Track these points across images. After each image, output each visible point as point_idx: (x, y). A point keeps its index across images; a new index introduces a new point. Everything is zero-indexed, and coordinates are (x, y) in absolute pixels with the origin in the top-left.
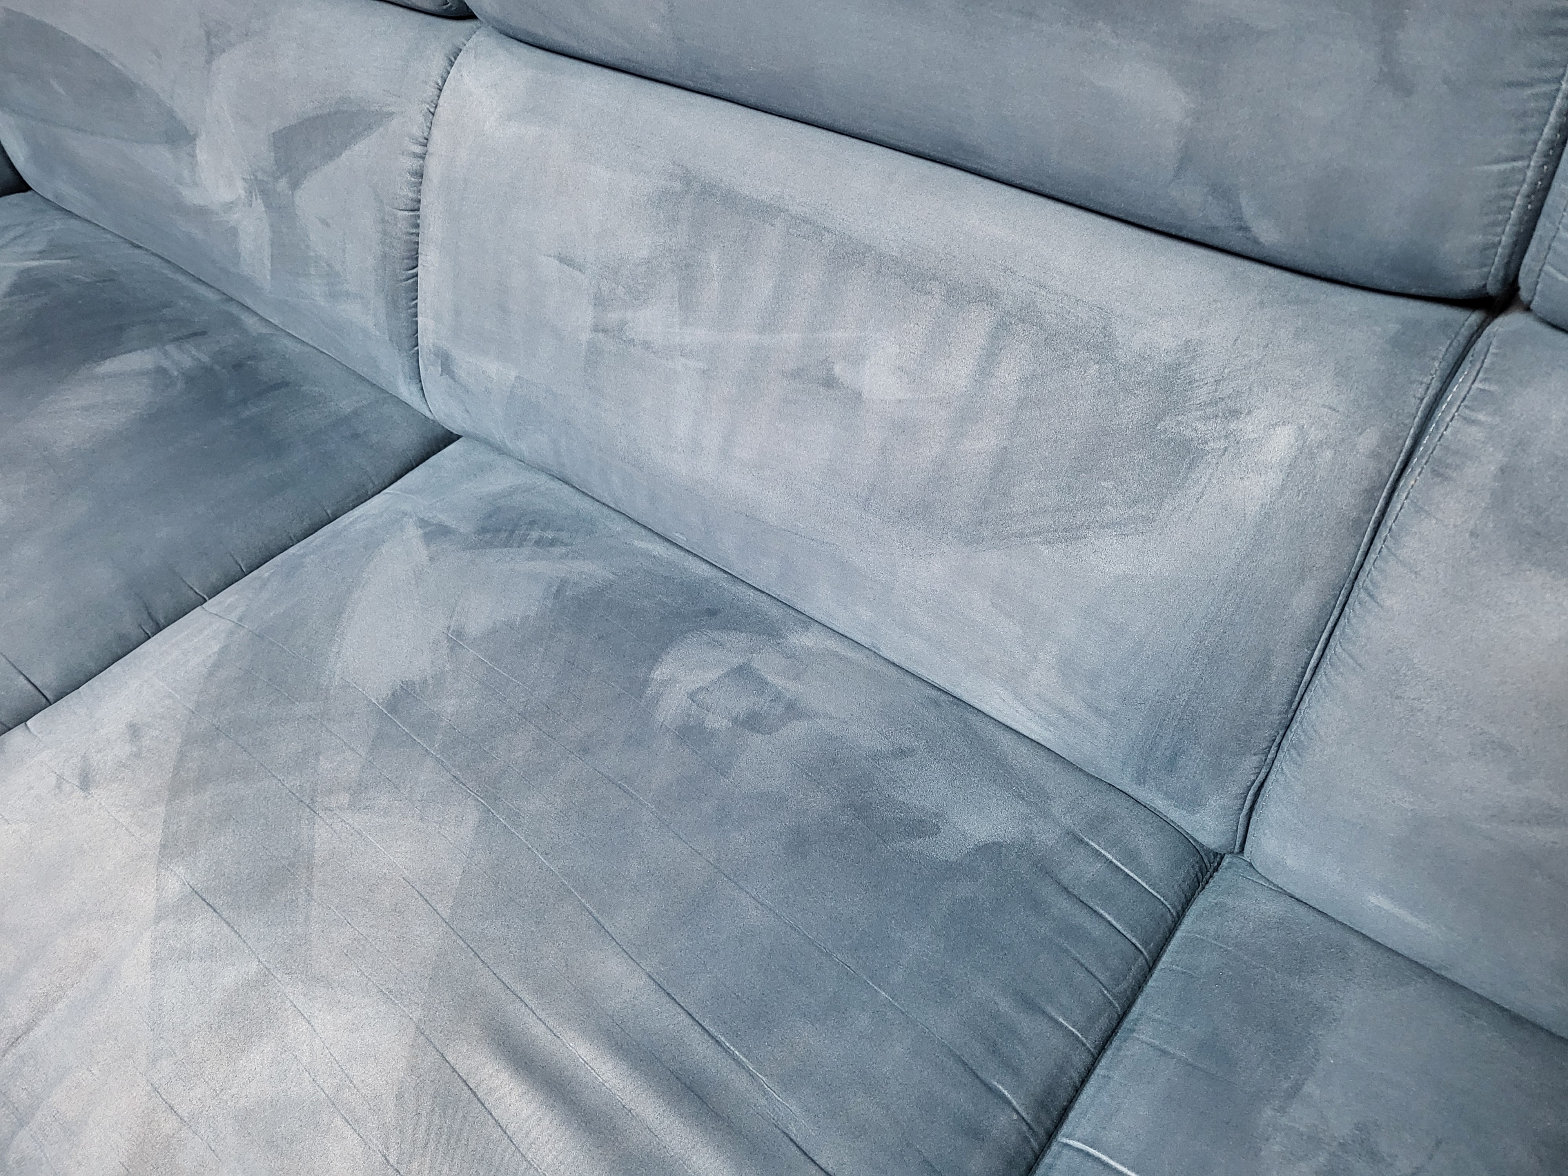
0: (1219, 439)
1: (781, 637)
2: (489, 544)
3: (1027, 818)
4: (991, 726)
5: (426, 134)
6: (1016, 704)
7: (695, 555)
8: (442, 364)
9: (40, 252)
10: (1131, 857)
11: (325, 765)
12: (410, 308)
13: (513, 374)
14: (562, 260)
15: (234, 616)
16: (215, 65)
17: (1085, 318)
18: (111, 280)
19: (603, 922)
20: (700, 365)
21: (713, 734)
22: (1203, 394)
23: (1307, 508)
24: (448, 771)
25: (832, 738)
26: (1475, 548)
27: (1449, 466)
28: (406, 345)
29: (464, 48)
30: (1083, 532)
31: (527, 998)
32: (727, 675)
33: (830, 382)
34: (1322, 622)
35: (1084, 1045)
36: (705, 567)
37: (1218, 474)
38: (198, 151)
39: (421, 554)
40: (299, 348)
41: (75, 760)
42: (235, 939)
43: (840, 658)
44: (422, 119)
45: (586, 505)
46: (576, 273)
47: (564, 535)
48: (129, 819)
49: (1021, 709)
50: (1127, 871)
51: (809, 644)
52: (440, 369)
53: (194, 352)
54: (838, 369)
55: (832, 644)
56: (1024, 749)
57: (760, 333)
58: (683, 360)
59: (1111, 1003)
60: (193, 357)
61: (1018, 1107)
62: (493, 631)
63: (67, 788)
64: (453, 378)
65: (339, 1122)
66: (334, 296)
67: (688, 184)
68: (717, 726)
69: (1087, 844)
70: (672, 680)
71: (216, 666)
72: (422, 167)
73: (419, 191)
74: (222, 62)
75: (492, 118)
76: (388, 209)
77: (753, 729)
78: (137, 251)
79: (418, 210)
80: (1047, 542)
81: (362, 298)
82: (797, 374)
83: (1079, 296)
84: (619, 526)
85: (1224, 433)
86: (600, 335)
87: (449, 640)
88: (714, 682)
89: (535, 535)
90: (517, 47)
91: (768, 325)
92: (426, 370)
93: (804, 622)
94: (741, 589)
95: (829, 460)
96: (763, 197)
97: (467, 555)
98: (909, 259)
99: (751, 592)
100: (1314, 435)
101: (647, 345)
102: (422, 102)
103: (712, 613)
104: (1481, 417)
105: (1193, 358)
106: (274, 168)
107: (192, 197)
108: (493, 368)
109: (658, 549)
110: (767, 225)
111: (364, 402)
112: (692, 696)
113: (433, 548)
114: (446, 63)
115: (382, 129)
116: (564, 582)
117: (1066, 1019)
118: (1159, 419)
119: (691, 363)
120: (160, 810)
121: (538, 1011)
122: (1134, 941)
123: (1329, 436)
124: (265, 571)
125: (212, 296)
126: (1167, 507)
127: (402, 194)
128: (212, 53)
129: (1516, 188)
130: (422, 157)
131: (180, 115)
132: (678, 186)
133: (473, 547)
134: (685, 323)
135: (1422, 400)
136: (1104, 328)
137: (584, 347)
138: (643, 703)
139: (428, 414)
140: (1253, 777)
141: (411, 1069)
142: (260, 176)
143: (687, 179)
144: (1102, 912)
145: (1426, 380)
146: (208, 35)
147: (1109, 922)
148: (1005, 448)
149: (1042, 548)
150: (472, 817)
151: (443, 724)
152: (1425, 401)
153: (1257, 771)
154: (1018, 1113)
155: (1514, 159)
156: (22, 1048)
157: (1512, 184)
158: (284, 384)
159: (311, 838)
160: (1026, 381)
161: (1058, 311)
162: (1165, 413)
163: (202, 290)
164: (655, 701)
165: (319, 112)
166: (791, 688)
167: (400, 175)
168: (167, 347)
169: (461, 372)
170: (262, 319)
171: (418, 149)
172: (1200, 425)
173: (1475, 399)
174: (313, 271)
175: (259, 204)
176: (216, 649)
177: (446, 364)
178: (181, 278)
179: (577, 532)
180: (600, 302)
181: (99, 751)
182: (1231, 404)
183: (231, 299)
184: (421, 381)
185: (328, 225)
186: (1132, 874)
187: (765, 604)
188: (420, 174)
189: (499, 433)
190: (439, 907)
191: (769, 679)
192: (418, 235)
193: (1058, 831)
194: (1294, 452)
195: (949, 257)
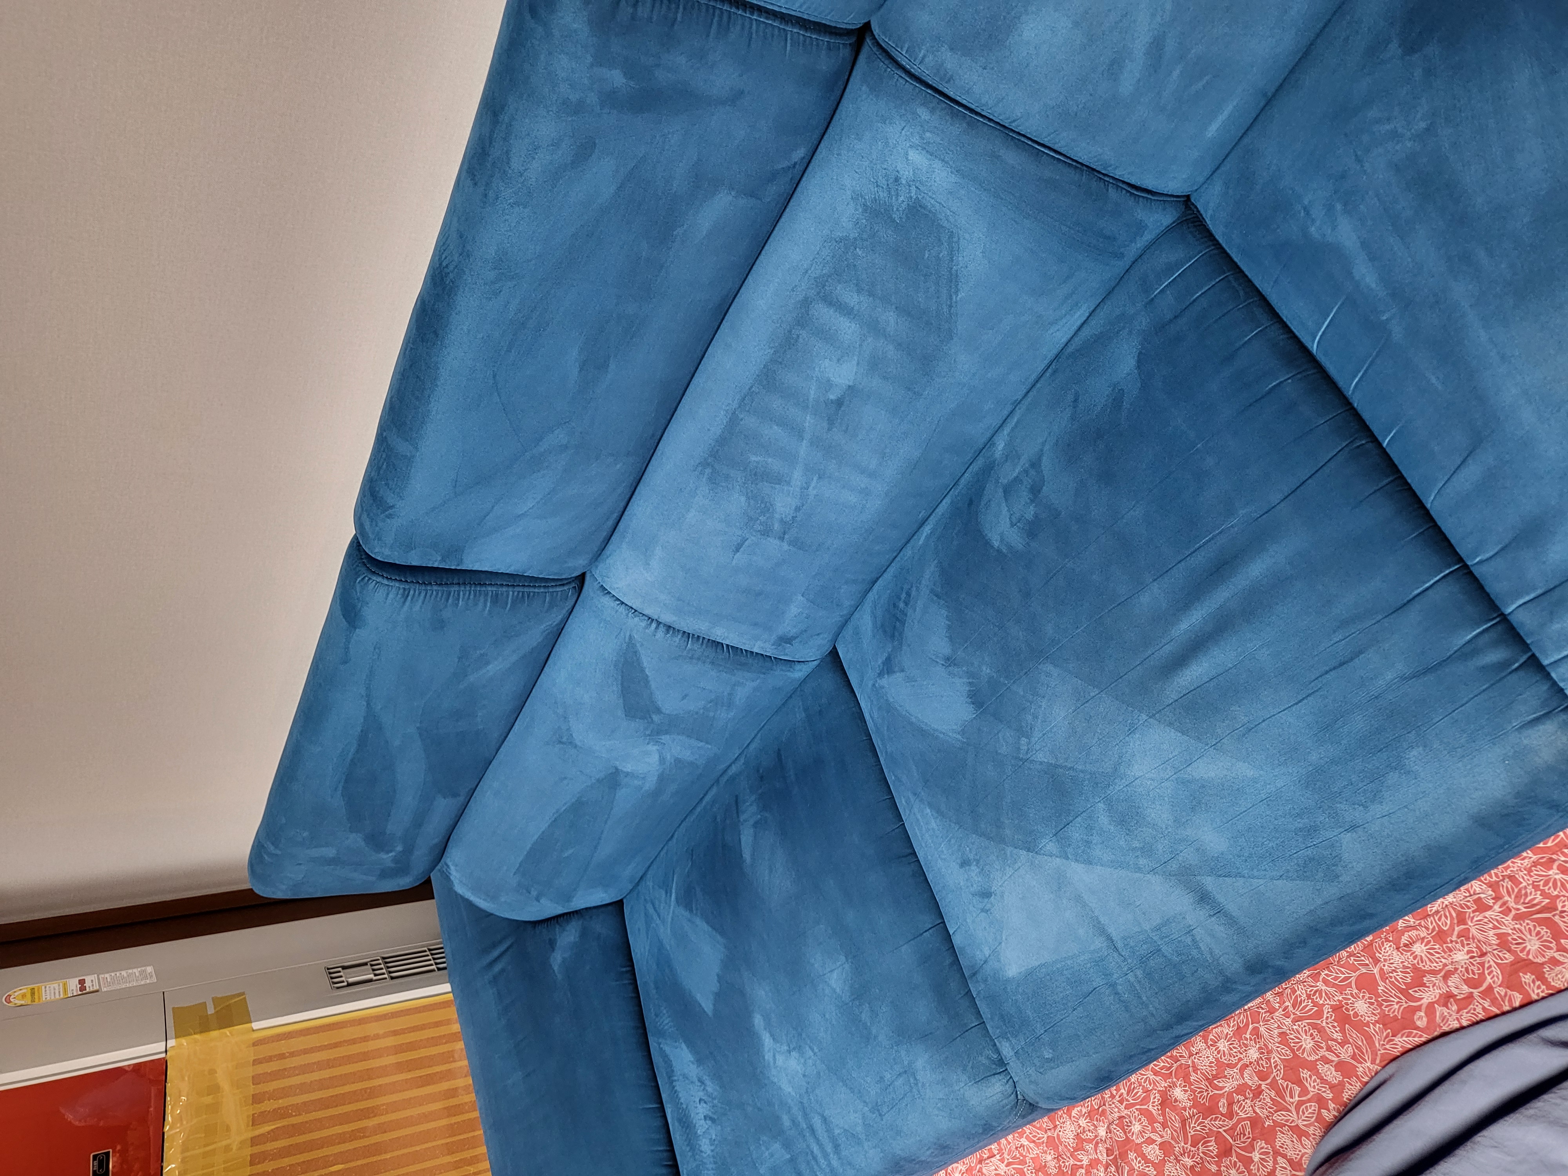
0: (910, 190)
1: (994, 462)
2: (901, 634)
3: (1130, 332)
4: (1076, 339)
5: (646, 618)
6: (1061, 323)
7: (937, 507)
8: (786, 643)
9: (666, 893)
10: (1170, 269)
11: (1004, 750)
12: (747, 655)
13: (800, 598)
14: (737, 550)
15: (912, 798)
16: (579, 744)
17: (829, 251)
18: (692, 851)
19: (1120, 601)
20: (815, 479)
21: (1036, 516)
22: (883, 195)
23: (957, 150)
24: (1021, 677)
25: (1056, 444)
26: (993, 68)
27: (945, 75)
28: (768, 664)
29: (601, 583)
30: (953, 271)
31: (1150, 652)
32: (1006, 500)
33: (839, 403)
34: (1027, 147)
35: (1266, 327)
36: (944, 501)
37: (930, 194)
38: (625, 770)
39: (898, 677)
40: (757, 740)
41: (974, 901)
42: (1084, 814)
43: (1016, 425)
44: (636, 619)
45: (891, 570)
46: (747, 543)
47: (906, 587)
48: (1011, 869)
49: (1064, 321)
50: (1177, 274)
51: (1002, 445)
52: (788, 645)
53: (748, 804)
54: (832, 397)
55: (1006, 430)
56: (1093, 322)
57: (803, 440)
58: (811, 488)
59: (1249, 304)
60: (751, 805)
61: (1286, 378)
62: (951, 639)
63: (988, 906)
64: (795, 638)
65: (1189, 769)
66: (730, 705)
67: (708, 464)
68: (1032, 513)
69: (1155, 296)
70: (1002, 535)
71: (938, 811)
72: (665, 625)
73: (678, 630)
74: (578, 738)
75: (646, 575)
76: (685, 653)
77: (1039, 491)
78: (676, 836)
79: (689, 634)
80: (956, 293)
81: (734, 685)
82: (831, 422)
83: (816, 252)
84: (908, 552)
85: (907, 187)
86: (786, 536)
87: (950, 665)
88: (1009, 511)
89: (901, 605)
90: (607, 551)
91: (798, 432)
92: (787, 655)
93: (991, 444)
94: (963, 481)
95: (886, 411)
96: (725, 422)
97: (904, 648)
98: (777, 344)
99: (966, 475)
100: (916, 140)
101: (798, 509)
102: (627, 615)
103: (971, 503)
104: (921, 55)
105: (862, 196)
106: (646, 721)
107: (650, 784)
108: (793, 610)
109: (927, 529)
110: (741, 423)
111: (801, 703)
112: (1012, 525)
113: (896, 669)
114: (608, 596)
115: (638, 645)
116: (932, 591)
117: (1246, 336)
118: (894, 221)
119: (813, 484)
120: (1009, 850)
121: (1157, 647)
122: (1217, 280)
123: (918, 133)
124: (890, 779)
125: (714, 790)
126: (945, 224)
127: (678, 641)
128: (571, 743)
129: (801, 37)
130: (659, 623)
131: (602, 775)
132: (708, 471)
133: (901, 644)
134: (788, 483)
135: (907, 81)
136: (836, 242)
137: (791, 548)
138: (1010, 555)
139: (816, 663)
140: (1124, 192)
141: (1170, 724)
142: (648, 732)
143: (704, 464)
144: (1195, 297)
145: (896, 77)
146: (560, 742)
147: (1202, 294)
148: (896, 308)
149: (960, 296)
150: (1049, 667)
151: (995, 676)
152: (908, 79)
153: (1119, 189)
154: (1289, 379)
155: (786, 40)
156: (1120, 945)
157: (799, 39)
158: (779, 753)
159: (1041, 763)
160: (859, 291)
161: (822, 265)
162: (890, 217)
163: (708, 798)
164: (1010, 547)
165: (619, 682)
166: (1024, 462)
167: (667, 640)
168: (742, 820)
169: (793, 631)
170: (734, 762)
171: (654, 625)
172: (902, 198)
173: (910, 56)
174: (711, 714)
175: (665, 738)
176: (928, 811)
177: (785, 640)
178: (699, 809)
179: (906, 579)
180: (766, 532)
181: (972, 886)
182: (891, 181)
183: (717, 781)
184: (794, 661)
185: (686, 695)
186: (1180, 272)
187: (975, 468)
188: (669, 628)
189: (836, 618)
190: (1092, 694)
191: (1015, 475)
192: (704, 638)
193: (1143, 313)
194: (924, 152)
195: (780, 321)
